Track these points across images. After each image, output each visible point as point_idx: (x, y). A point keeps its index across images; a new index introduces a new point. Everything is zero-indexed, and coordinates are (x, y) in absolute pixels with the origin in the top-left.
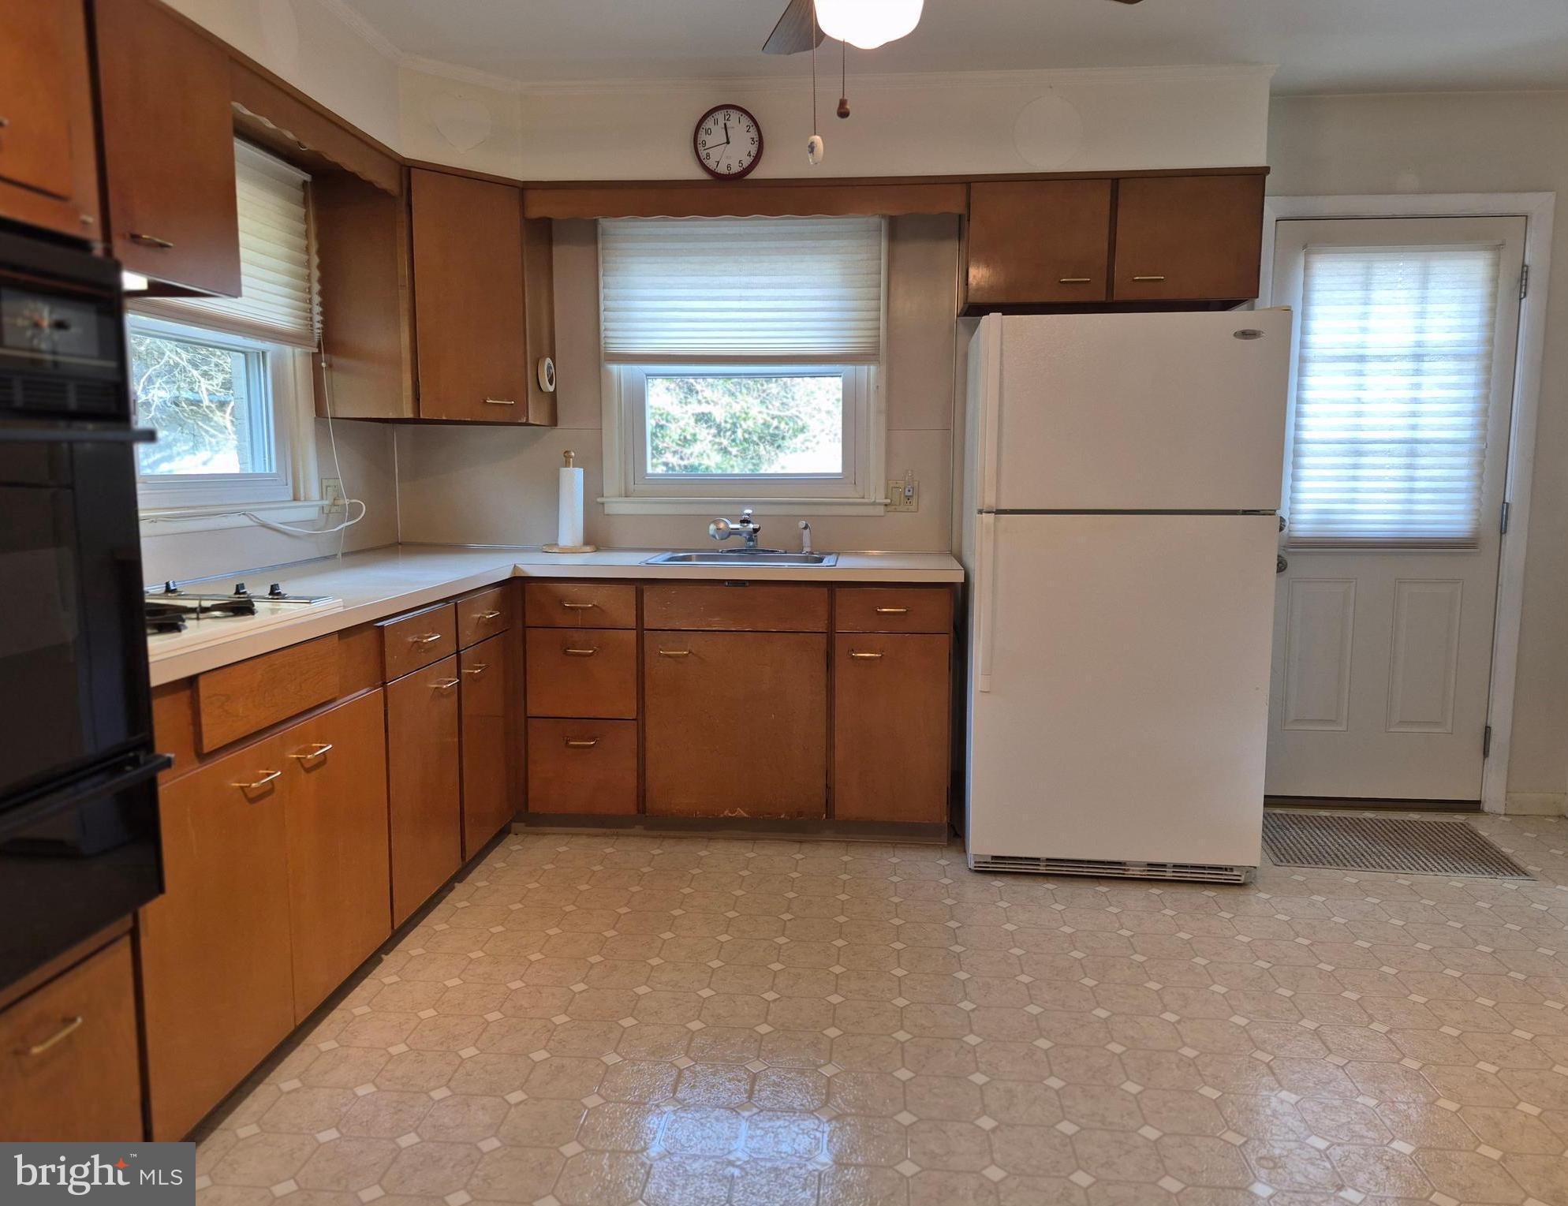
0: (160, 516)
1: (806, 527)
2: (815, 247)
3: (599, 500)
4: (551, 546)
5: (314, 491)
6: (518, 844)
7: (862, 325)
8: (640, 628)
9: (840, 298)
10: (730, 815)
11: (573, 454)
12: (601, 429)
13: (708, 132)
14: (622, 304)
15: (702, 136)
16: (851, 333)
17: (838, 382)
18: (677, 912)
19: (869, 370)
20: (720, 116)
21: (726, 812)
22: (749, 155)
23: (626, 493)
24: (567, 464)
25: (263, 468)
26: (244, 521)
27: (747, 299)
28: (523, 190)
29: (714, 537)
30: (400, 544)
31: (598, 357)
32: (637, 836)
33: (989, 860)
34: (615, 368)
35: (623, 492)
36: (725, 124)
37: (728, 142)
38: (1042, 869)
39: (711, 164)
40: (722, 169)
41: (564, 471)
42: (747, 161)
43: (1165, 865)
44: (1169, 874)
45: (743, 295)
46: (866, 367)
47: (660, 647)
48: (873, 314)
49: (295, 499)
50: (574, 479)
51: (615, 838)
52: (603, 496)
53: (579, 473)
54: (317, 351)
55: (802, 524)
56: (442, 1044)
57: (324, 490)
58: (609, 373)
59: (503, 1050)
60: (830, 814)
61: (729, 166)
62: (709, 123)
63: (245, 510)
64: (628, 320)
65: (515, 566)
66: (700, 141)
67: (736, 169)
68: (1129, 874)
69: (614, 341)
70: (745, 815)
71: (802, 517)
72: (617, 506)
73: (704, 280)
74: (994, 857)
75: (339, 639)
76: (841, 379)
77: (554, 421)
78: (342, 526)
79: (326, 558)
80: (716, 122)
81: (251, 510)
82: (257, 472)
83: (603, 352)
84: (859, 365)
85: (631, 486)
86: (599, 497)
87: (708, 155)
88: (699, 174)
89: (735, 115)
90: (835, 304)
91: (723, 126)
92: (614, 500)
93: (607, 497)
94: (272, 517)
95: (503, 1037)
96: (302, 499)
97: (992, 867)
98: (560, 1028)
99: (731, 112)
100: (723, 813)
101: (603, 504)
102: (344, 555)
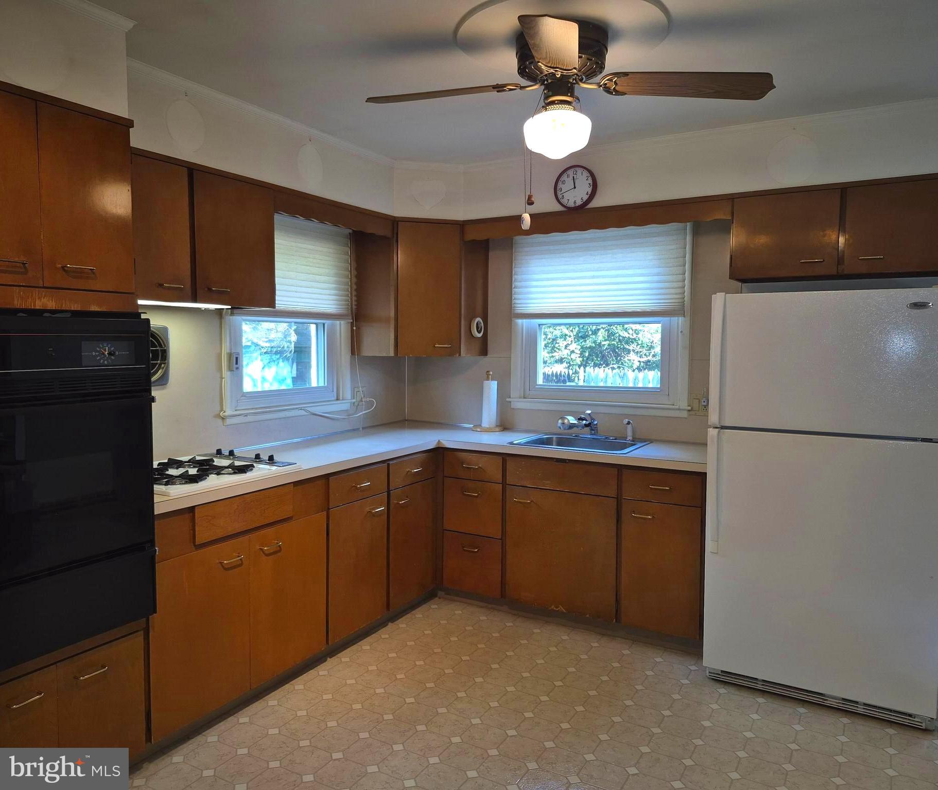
0: (249, 413)
1: (629, 423)
2: (642, 243)
3: (508, 400)
4: (478, 427)
5: (348, 395)
6: (437, 605)
7: (673, 291)
8: (504, 483)
9: (658, 274)
10: (555, 609)
11: (491, 373)
12: (510, 357)
13: (564, 182)
14: (523, 284)
15: (560, 185)
16: (663, 297)
17: (658, 327)
18: (494, 666)
19: (678, 320)
20: (570, 172)
21: (553, 607)
22: (587, 194)
23: (524, 396)
24: (488, 379)
25: (323, 383)
26: (303, 413)
27: (598, 277)
28: (462, 226)
29: (560, 428)
30: (407, 420)
31: (511, 315)
32: (505, 612)
33: (720, 673)
34: (520, 321)
35: (522, 395)
36: (573, 177)
37: (575, 188)
38: (760, 687)
39: (564, 201)
40: (571, 204)
41: (486, 383)
42: (586, 198)
43: (858, 702)
44: (861, 710)
45: (595, 275)
46: (677, 318)
47: (515, 496)
48: (680, 284)
49: (338, 399)
50: (492, 387)
51: (492, 610)
52: (510, 397)
53: (494, 385)
54: (352, 321)
55: (626, 421)
56: (323, 716)
57: (355, 394)
58: (516, 324)
59: (349, 728)
60: (618, 619)
61: (575, 202)
62: (564, 177)
63: (302, 407)
64: (526, 293)
65: (439, 441)
66: (558, 188)
67: (579, 203)
68: (827, 703)
69: (519, 306)
70: (564, 611)
71: (627, 416)
72: (519, 404)
73: (571, 267)
74: (722, 671)
75: (294, 486)
76: (660, 324)
77: (484, 352)
78: (361, 413)
79: (354, 430)
80: (568, 176)
81: (304, 407)
82: (320, 385)
83: (512, 312)
84: (672, 317)
85: (527, 392)
86: (508, 398)
87: (563, 196)
88: (559, 208)
89: (579, 170)
90: (656, 278)
91: (572, 178)
92: (515, 400)
93: (512, 398)
94: (318, 410)
95: (354, 719)
96: (341, 399)
97: (722, 678)
98: (384, 722)
99: (577, 169)
100: (551, 607)
101: (510, 402)
102: (363, 428)
